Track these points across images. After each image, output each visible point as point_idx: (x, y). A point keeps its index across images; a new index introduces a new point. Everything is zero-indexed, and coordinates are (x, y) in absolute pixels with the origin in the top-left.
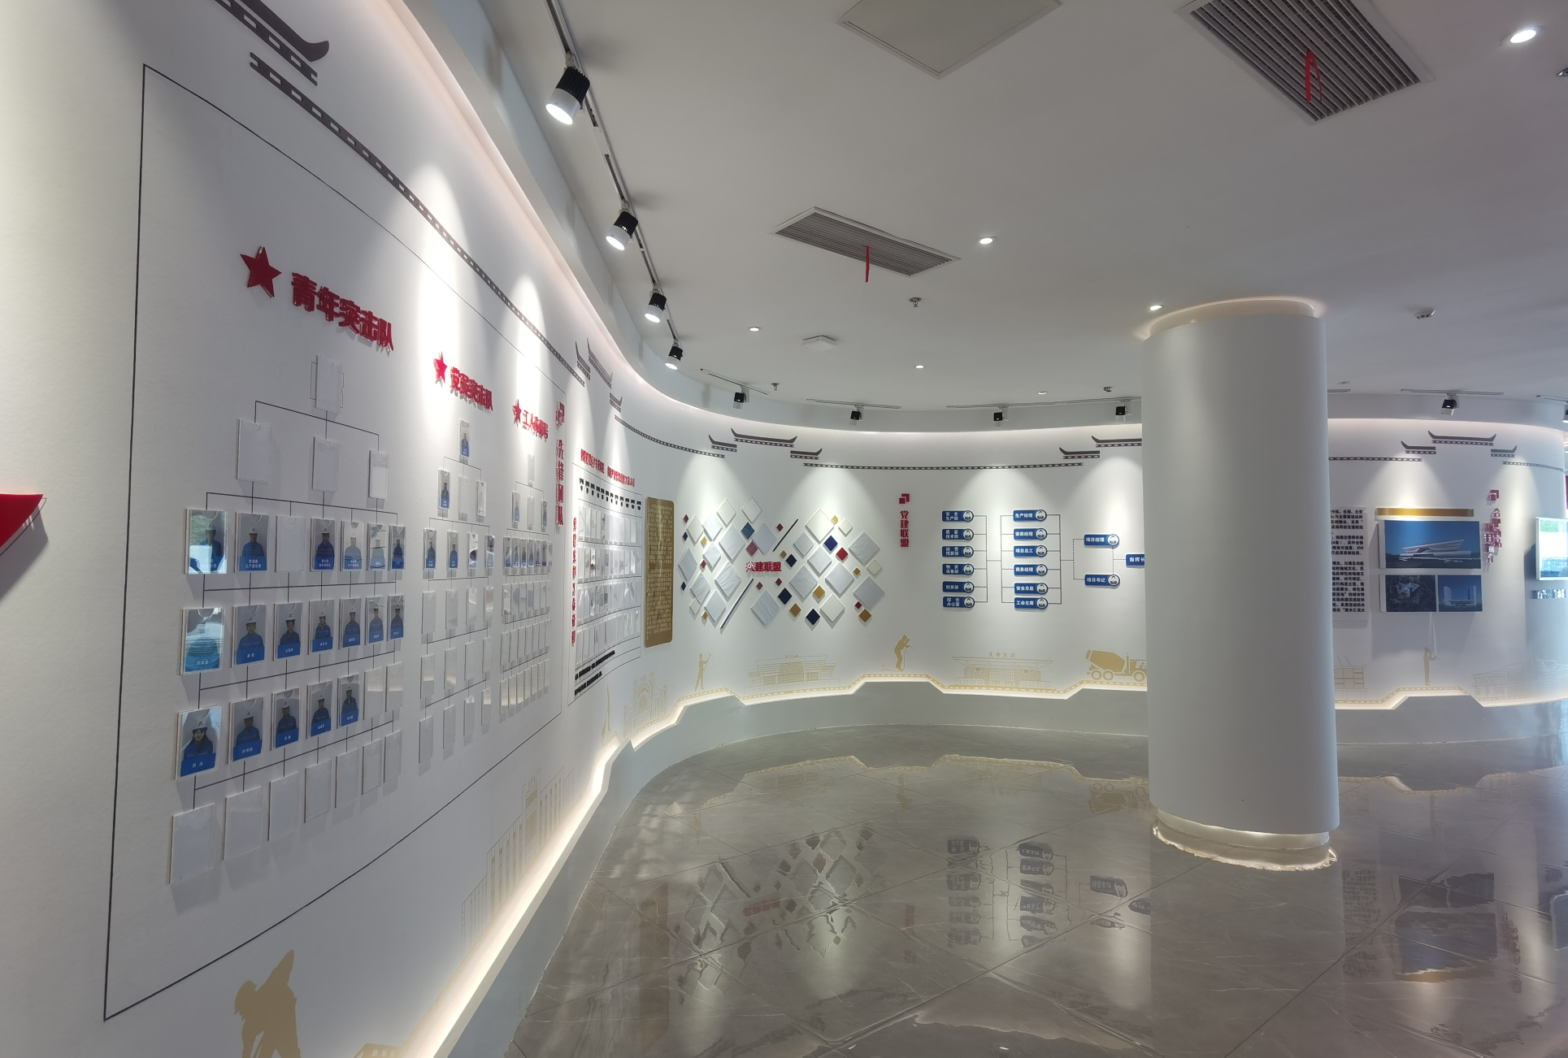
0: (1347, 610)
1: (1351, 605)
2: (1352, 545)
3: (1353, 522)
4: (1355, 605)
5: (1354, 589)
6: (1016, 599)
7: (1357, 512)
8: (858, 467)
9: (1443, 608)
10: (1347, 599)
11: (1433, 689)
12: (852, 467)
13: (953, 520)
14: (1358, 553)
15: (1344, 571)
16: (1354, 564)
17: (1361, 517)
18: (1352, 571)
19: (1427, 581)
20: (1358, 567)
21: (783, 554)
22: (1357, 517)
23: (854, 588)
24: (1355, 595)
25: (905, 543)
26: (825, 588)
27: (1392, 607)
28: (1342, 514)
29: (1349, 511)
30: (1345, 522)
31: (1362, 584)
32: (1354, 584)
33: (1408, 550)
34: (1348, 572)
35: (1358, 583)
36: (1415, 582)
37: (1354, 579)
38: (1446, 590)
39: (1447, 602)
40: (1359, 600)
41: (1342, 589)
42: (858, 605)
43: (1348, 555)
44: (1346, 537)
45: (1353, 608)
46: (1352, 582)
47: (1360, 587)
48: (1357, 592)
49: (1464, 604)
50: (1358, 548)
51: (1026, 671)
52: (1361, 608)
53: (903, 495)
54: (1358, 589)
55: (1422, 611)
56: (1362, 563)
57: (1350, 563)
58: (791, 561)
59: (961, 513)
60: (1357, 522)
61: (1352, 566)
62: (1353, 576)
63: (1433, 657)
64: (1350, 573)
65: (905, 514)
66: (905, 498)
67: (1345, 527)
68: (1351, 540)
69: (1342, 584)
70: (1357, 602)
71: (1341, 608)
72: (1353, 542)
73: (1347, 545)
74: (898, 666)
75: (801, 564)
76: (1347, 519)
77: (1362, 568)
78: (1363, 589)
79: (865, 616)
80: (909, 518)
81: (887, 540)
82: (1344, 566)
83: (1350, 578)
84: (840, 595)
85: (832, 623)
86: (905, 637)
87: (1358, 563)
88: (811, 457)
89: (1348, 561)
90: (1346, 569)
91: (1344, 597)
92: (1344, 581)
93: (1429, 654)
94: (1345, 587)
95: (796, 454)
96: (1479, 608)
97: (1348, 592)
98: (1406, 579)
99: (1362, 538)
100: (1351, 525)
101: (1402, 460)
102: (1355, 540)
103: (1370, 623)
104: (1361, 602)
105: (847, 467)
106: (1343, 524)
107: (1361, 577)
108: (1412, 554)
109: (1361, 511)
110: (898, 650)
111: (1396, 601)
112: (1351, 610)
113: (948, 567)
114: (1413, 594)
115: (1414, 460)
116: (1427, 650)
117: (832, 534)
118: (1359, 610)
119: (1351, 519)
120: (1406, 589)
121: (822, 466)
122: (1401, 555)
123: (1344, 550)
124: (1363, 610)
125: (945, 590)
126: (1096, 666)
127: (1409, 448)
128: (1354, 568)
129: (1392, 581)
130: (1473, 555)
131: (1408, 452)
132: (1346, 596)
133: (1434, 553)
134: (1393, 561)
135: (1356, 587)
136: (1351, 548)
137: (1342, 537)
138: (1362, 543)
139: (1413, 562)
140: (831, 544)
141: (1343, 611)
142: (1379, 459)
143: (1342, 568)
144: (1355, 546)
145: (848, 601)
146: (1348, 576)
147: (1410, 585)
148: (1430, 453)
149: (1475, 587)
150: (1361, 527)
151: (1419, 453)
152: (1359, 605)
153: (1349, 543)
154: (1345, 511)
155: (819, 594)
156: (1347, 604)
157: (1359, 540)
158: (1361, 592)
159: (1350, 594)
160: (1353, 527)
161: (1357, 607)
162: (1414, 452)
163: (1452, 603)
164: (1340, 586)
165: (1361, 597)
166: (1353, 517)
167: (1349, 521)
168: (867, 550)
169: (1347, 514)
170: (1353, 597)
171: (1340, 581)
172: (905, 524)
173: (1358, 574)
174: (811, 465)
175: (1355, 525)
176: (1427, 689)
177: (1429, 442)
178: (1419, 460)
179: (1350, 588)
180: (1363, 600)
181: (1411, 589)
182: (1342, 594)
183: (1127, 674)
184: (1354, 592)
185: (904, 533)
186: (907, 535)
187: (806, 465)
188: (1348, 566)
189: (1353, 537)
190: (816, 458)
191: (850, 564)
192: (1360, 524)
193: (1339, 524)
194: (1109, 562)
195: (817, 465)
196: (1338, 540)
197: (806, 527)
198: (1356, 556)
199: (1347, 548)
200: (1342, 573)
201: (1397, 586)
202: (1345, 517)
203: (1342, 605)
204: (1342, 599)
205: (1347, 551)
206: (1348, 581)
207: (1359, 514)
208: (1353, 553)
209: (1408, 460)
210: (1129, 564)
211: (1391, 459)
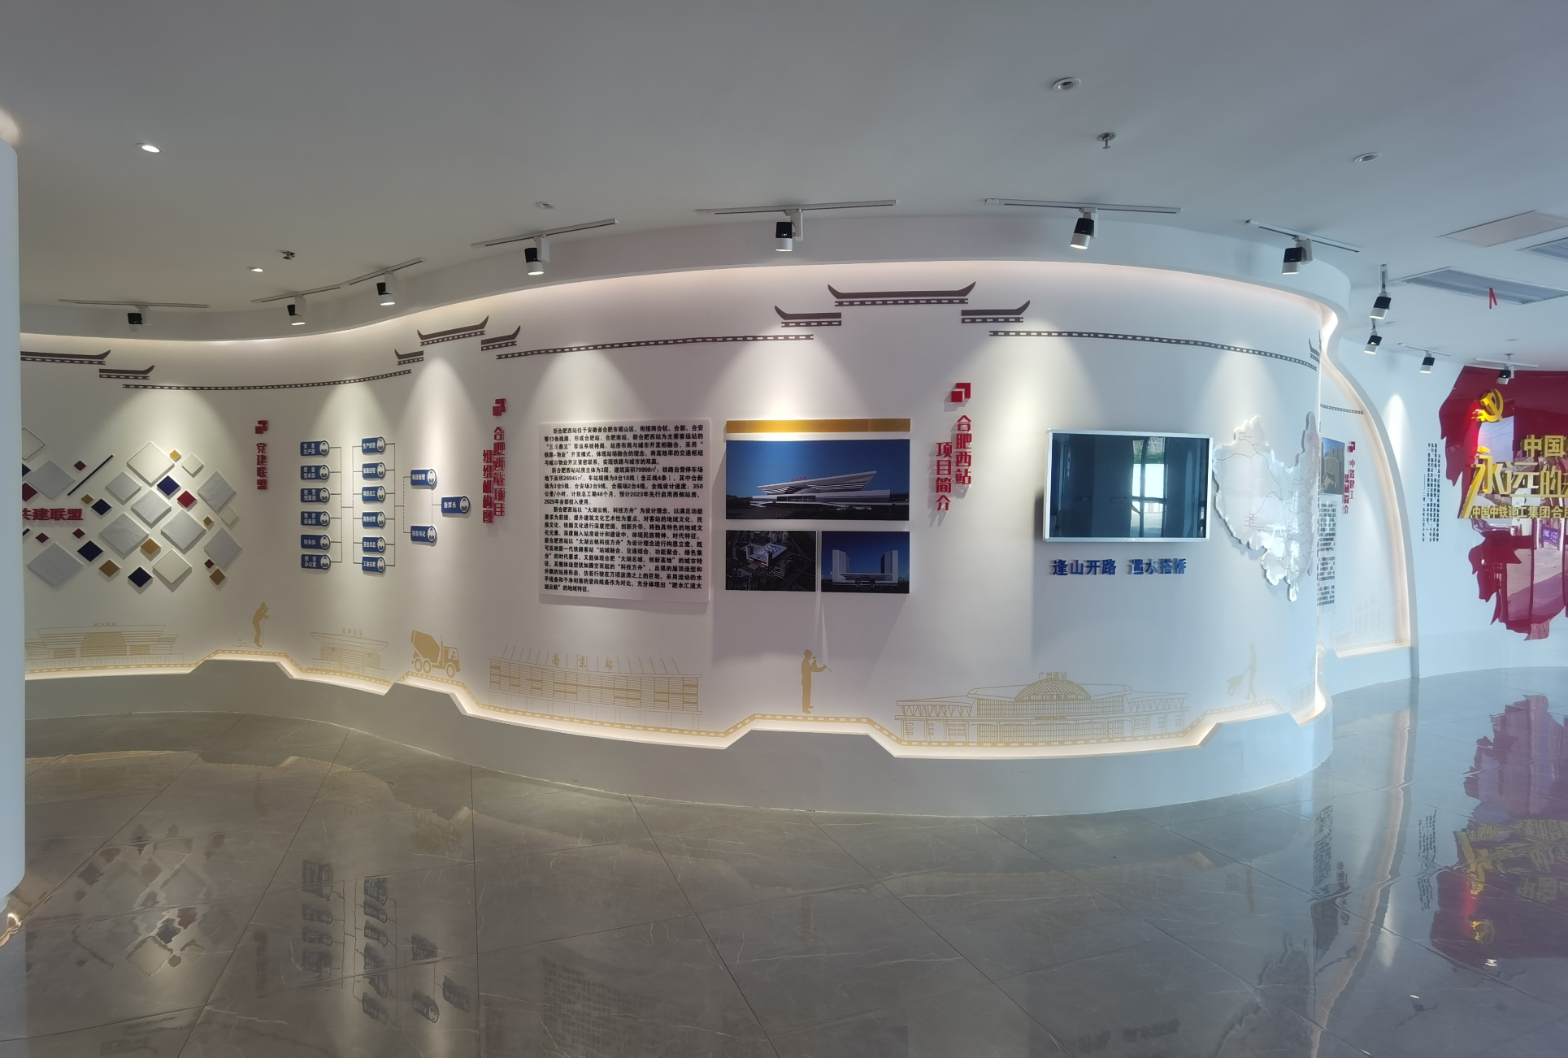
0: (675, 585)
1: (681, 577)
2: (685, 481)
3: (688, 445)
4: (687, 577)
5: (687, 552)
6: (365, 559)
7: (694, 428)
8: (209, 388)
9: (829, 586)
10: (675, 569)
11: (816, 719)
12: (202, 388)
13: (310, 454)
14: (694, 494)
15: (673, 523)
16: (688, 512)
17: (701, 436)
18: (685, 524)
19: (802, 540)
20: (694, 517)
21: (87, 499)
22: (694, 437)
23: (205, 541)
24: (687, 561)
25: (262, 485)
26: (159, 540)
27: (734, 581)
28: (673, 432)
29: (683, 428)
30: (676, 445)
31: (699, 544)
32: (687, 544)
33: (767, 490)
34: (678, 524)
35: (693, 542)
36: (779, 542)
37: (687, 536)
38: (838, 556)
39: (838, 576)
40: (693, 569)
41: (669, 552)
42: (209, 564)
43: (679, 499)
44: (677, 470)
45: (684, 581)
46: (685, 540)
47: (696, 549)
48: (691, 557)
49: (872, 581)
50: (696, 486)
51: (370, 655)
52: (696, 582)
53: (260, 422)
54: (693, 552)
55: (790, 590)
56: (700, 511)
57: (683, 511)
58: (102, 508)
59: (318, 444)
60: (694, 444)
61: (684, 516)
62: (685, 532)
63: (819, 666)
64: (681, 527)
65: (262, 447)
66: (262, 427)
67: (676, 453)
68: (685, 474)
69: (669, 543)
70: (690, 574)
71: (667, 581)
72: (688, 478)
73: (678, 481)
74: (257, 641)
75: (117, 510)
76: (679, 441)
77: (700, 519)
78: (700, 553)
79: (217, 578)
80: (269, 453)
81: (242, 480)
82: (673, 515)
83: (681, 535)
84: (184, 551)
85: (173, 586)
86: (263, 605)
87: (694, 511)
88: (138, 377)
89: (680, 507)
90: (676, 519)
91: (672, 565)
92: (672, 540)
93: (811, 661)
94: (673, 548)
95: (107, 373)
96: (903, 587)
97: (677, 557)
98: (762, 538)
99: (701, 470)
100: (685, 449)
101: (776, 338)
102: (691, 474)
103: (710, 607)
104: (696, 574)
105: (194, 388)
106: (673, 449)
107: (698, 533)
108: (775, 497)
109: (700, 428)
110: (256, 622)
111: (743, 572)
112: (681, 585)
113: (306, 515)
114: (773, 562)
115: (797, 338)
116: (808, 654)
117: (170, 474)
118: (693, 586)
119: (685, 440)
120: (763, 553)
121: (154, 387)
122: (754, 497)
123: (674, 490)
124: (699, 585)
125: (304, 546)
126: (419, 654)
127: (788, 318)
128: (687, 519)
129: (736, 543)
130: (893, 497)
131: (787, 325)
132: (675, 563)
133: (818, 495)
134: (737, 507)
135: (690, 549)
136: (684, 486)
137: (671, 470)
138: (700, 478)
139: (775, 510)
140: (168, 486)
141: (669, 587)
142: (735, 339)
143: (670, 519)
144: (690, 483)
145: (194, 559)
146: (679, 532)
147: (769, 547)
148: (830, 324)
149: (895, 553)
150: (701, 453)
151: (808, 324)
152: (693, 577)
153: (682, 478)
154: (676, 428)
155: (150, 549)
156: (675, 576)
157: (697, 474)
158: (696, 557)
159: (681, 560)
160: (688, 453)
161: (690, 581)
162: (798, 325)
163: (848, 578)
164: (667, 548)
165: (696, 565)
166: (688, 437)
167: (682, 443)
168: (220, 495)
169: (680, 432)
170: (685, 565)
171: (666, 540)
172: (262, 460)
173: (694, 528)
174: (137, 387)
175: (691, 449)
176: (805, 719)
177: (829, 305)
178: (808, 337)
179: (681, 550)
180: (699, 569)
181: (770, 554)
182: (669, 560)
183: (441, 667)
184: (687, 557)
185: (261, 472)
186: (264, 475)
187: (127, 386)
188: (679, 515)
189: (688, 469)
190: (145, 378)
191: (196, 514)
192: (698, 448)
193: (667, 449)
194: (428, 509)
195: (145, 387)
196: (665, 474)
197: (129, 466)
198: (691, 499)
199: (678, 486)
200: (670, 527)
201: (747, 549)
202: (676, 436)
203: (669, 577)
204: (669, 568)
205: (679, 491)
206: (679, 540)
207: (697, 432)
208: (688, 495)
209: (786, 338)
210: (445, 511)
211: (755, 338)
